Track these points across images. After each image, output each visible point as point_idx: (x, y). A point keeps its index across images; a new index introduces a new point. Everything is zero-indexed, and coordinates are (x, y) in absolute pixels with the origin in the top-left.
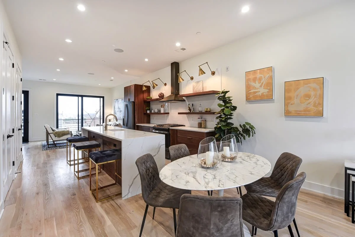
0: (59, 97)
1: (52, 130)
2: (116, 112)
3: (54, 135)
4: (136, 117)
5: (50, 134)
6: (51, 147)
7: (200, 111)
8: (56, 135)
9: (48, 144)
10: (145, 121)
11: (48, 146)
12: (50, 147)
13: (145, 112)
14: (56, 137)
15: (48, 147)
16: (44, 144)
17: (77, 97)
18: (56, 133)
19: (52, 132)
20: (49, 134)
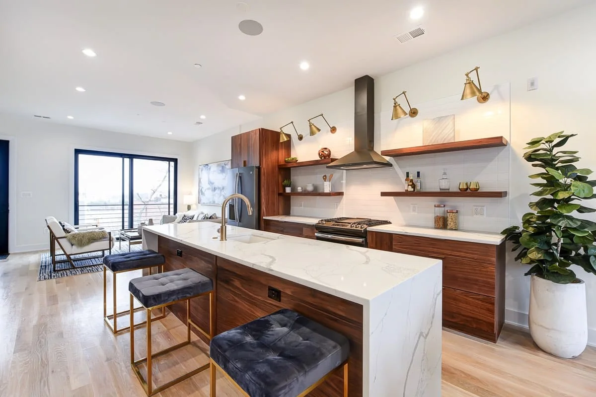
0: (81, 156)
1: (64, 229)
2: (203, 190)
3: (69, 241)
4: (263, 200)
5: (59, 240)
6: (60, 270)
7: (443, 189)
8: (74, 242)
9: (54, 262)
10: (281, 211)
11: (54, 267)
12: (58, 271)
13: (281, 191)
14: (72, 245)
15: (54, 270)
16: (44, 260)
17: (121, 159)
18: (74, 236)
19: (64, 234)
20: (57, 239)
